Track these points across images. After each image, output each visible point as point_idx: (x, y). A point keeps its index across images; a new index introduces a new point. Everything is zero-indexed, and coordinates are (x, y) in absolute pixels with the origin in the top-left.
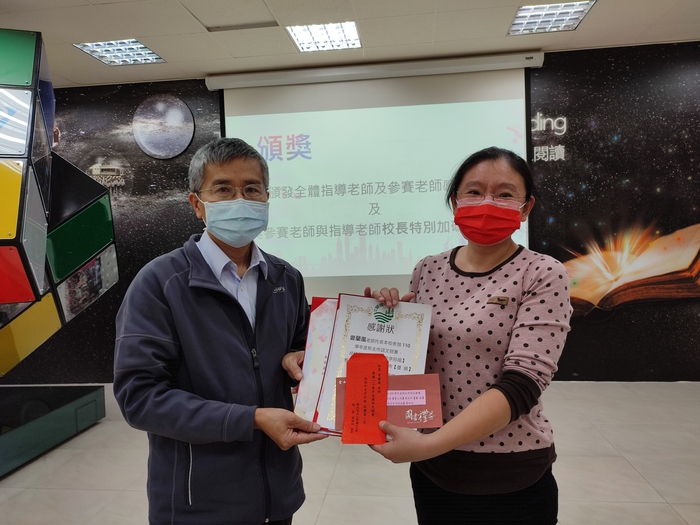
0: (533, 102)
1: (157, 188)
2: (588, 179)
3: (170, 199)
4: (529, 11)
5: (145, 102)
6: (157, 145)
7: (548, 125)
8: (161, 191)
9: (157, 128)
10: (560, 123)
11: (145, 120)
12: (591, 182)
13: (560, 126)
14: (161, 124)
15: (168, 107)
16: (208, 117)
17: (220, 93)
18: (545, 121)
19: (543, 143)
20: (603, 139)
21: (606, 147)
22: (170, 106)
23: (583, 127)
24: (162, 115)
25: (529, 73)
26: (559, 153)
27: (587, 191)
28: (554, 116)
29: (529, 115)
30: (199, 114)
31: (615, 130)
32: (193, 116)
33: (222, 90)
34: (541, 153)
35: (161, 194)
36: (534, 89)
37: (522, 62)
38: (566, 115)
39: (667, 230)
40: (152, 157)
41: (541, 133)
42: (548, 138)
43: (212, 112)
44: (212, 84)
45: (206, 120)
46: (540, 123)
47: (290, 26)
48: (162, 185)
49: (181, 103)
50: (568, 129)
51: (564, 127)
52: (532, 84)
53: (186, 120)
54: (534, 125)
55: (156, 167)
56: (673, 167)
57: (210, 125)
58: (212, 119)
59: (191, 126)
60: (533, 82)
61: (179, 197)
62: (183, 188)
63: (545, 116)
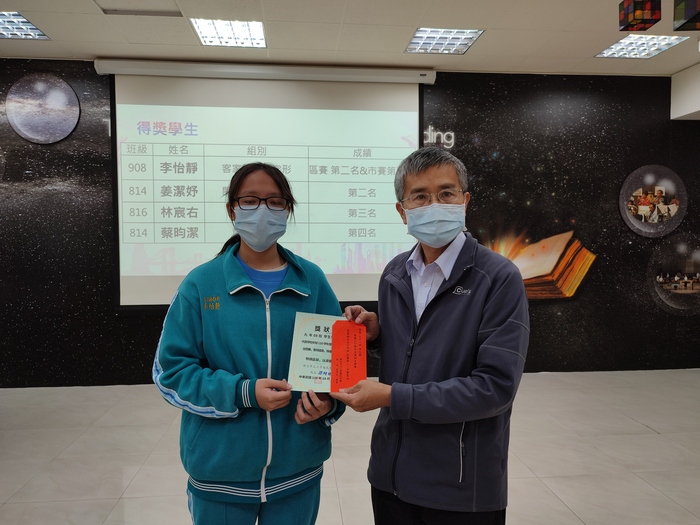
0: (426, 116)
1: (34, 174)
3: (49, 187)
4: (425, 33)
5: (21, 80)
6: (34, 128)
7: (439, 138)
8: (38, 179)
9: (36, 109)
10: (449, 137)
11: (21, 100)
12: (474, 193)
13: (449, 140)
14: (40, 105)
15: (50, 88)
16: (96, 103)
17: (111, 78)
20: (484, 154)
21: (487, 162)
22: (52, 86)
23: (469, 142)
24: (42, 96)
25: (423, 88)
28: (444, 131)
29: (422, 128)
30: (87, 99)
31: (494, 147)
32: (78, 100)
33: (113, 75)
35: (38, 182)
36: (427, 104)
37: (417, 78)
38: (454, 131)
39: (535, 239)
40: (28, 141)
43: (100, 97)
44: (102, 68)
45: (94, 105)
46: (431, 135)
47: (194, 18)
48: (39, 172)
49: (64, 85)
50: (456, 144)
51: (452, 141)
52: (425, 99)
53: (70, 103)
54: (426, 137)
55: (33, 152)
56: (540, 184)
57: (98, 111)
58: (100, 105)
59: (76, 110)
60: (426, 97)
61: (60, 186)
62: (65, 177)
63: (436, 129)
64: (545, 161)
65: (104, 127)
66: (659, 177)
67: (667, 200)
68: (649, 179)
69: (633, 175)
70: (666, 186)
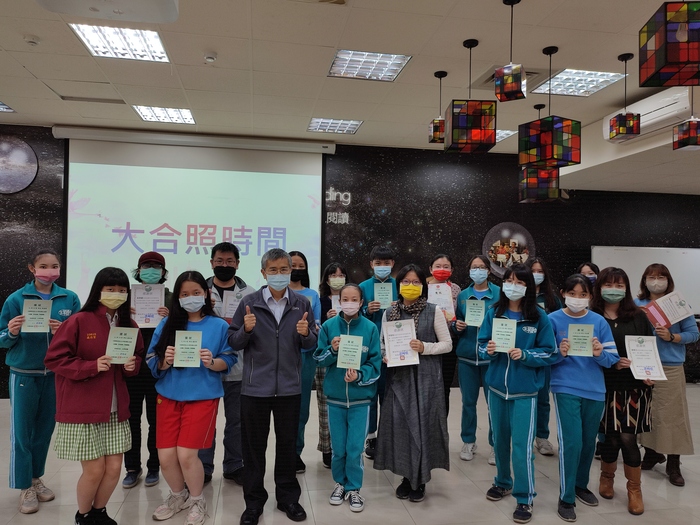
0: (328, 179)
2: (364, 239)
3: (8, 229)
7: (338, 197)
10: (346, 197)
12: (366, 241)
13: (346, 199)
14: (4, 162)
15: (13, 148)
16: (52, 161)
17: (66, 142)
18: (336, 194)
19: (334, 210)
20: (375, 211)
21: (377, 217)
22: (15, 147)
23: (362, 201)
24: (6, 154)
25: (325, 157)
26: (345, 218)
27: (363, 248)
28: (342, 191)
29: (325, 188)
30: (44, 158)
31: (383, 205)
32: (37, 158)
33: (68, 140)
34: (332, 217)
36: (328, 169)
37: (320, 149)
38: (351, 191)
41: (333, 203)
42: (338, 206)
43: (56, 156)
44: (58, 133)
45: (50, 163)
46: (332, 195)
49: (26, 146)
50: (352, 202)
51: (349, 200)
52: (327, 166)
53: (30, 161)
54: (328, 196)
56: (419, 235)
57: (54, 168)
58: (56, 163)
59: (34, 167)
60: (328, 164)
61: (17, 228)
62: (22, 221)
63: (336, 190)
64: (424, 217)
65: (58, 181)
66: (513, 232)
67: (520, 250)
68: (506, 233)
69: (493, 229)
70: (519, 239)
